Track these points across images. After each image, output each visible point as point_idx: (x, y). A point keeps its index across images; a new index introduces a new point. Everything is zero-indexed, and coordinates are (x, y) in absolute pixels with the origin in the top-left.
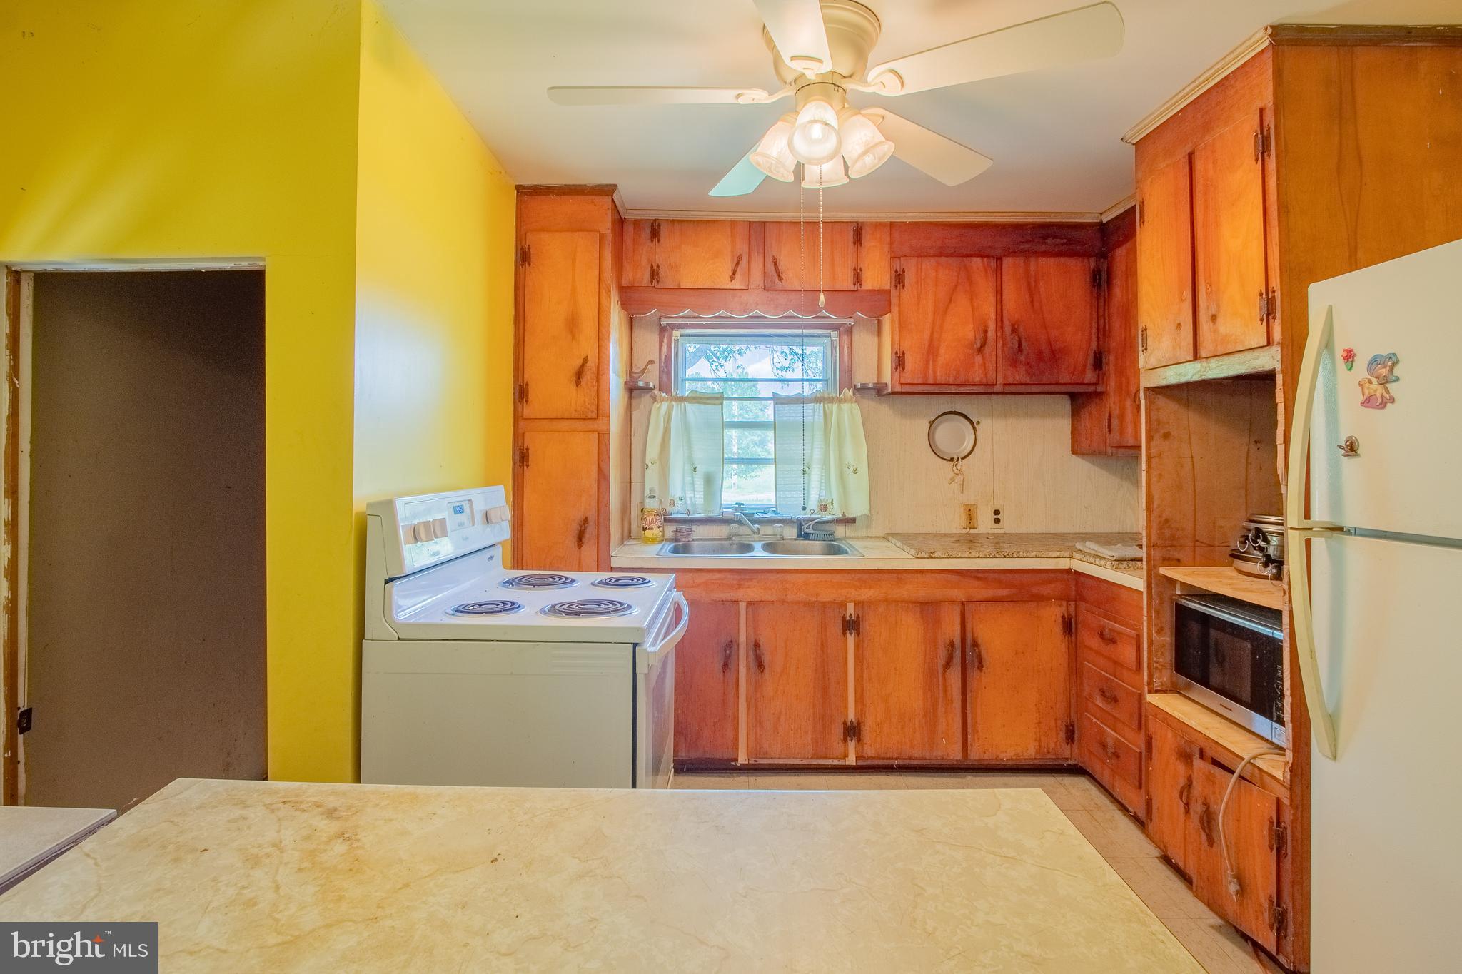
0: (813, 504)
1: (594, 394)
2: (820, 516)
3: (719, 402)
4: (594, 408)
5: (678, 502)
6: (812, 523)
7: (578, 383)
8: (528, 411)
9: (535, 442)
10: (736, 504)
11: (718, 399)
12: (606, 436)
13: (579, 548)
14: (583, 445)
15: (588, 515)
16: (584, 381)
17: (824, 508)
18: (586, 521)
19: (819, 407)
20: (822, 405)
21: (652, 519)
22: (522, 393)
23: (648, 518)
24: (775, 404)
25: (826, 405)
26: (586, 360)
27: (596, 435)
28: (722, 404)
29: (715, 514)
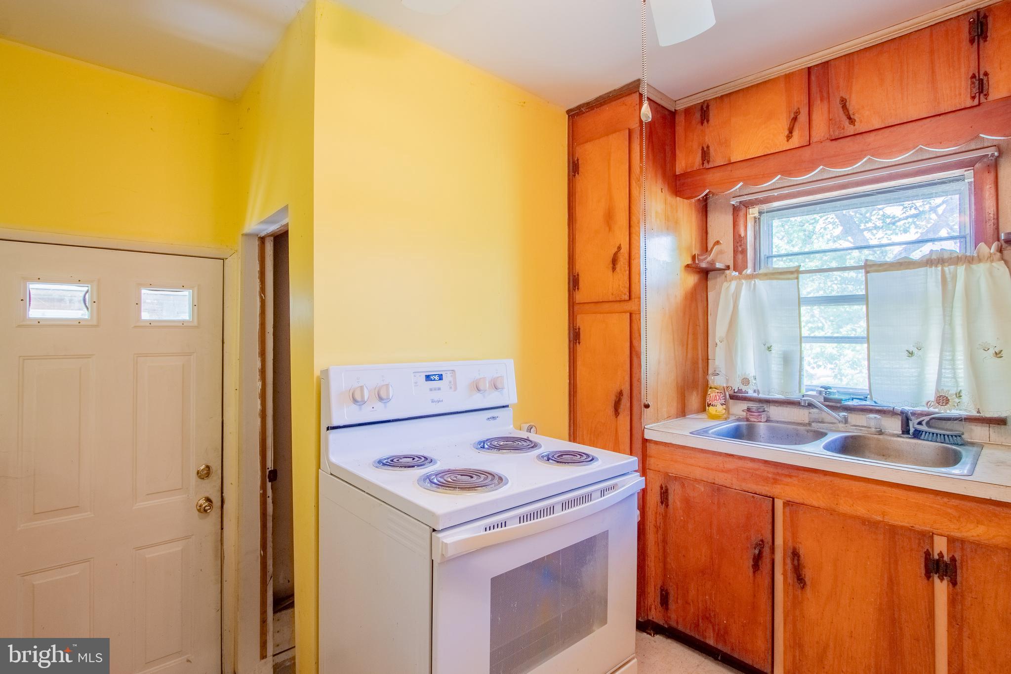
0: (930, 393)
1: (627, 278)
2: (937, 410)
3: (795, 275)
4: (627, 290)
5: (752, 381)
6: (927, 419)
7: (614, 269)
8: (579, 297)
9: (584, 322)
10: (822, 387)
11: (795, 273)
12: (637, 316)
13: (617, 417)
14: (618, 324)
15: (623, 388)
16: (618, 267)
17: (943, 400)
18: (621, 393)
19: (934, 273)
20: (940, 268)
21: (716, 396)
22: (574, 282)
23: (712, 395)
24: (867, 272)
25: (946, 269)
26: (619, 248)
27: (628, 315)
28: (797, 278)
29: (795, 396)
